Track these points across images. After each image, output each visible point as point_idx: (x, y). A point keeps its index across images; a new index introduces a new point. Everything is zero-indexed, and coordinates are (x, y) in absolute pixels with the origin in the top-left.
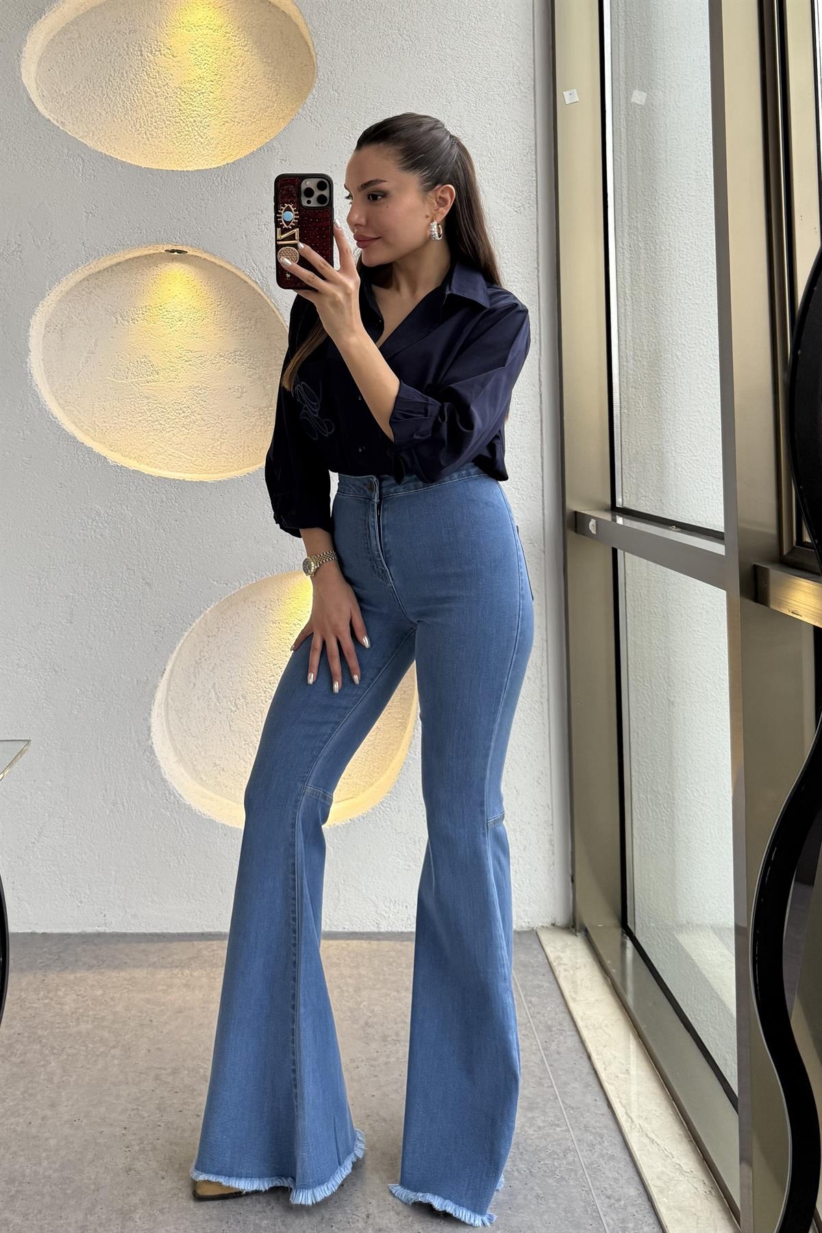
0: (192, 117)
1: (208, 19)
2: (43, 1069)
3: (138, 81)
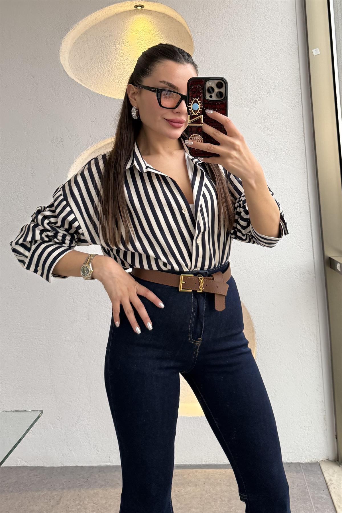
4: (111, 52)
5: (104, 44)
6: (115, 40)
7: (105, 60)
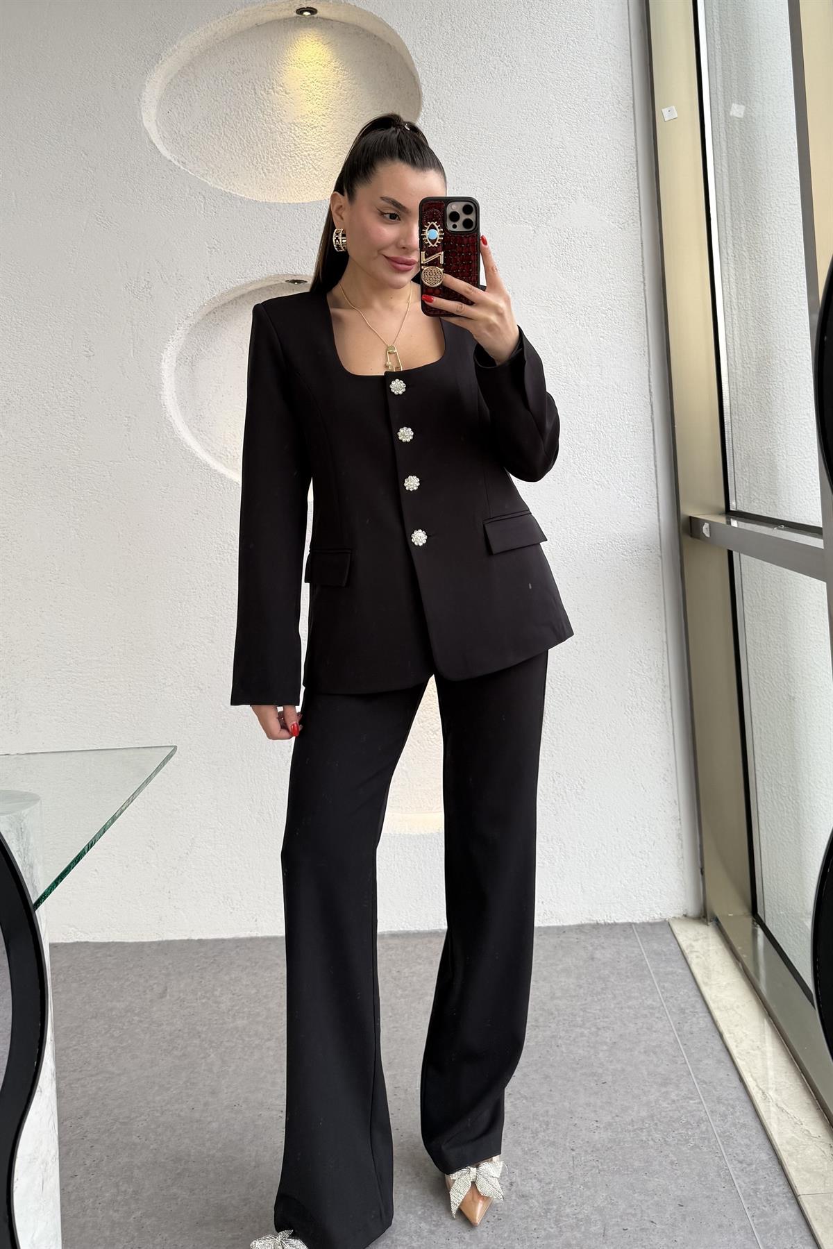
1: (318, 55)
2: (203, 1061)
3: (253, 119)
4: (246, 105)
6: (255, 79)
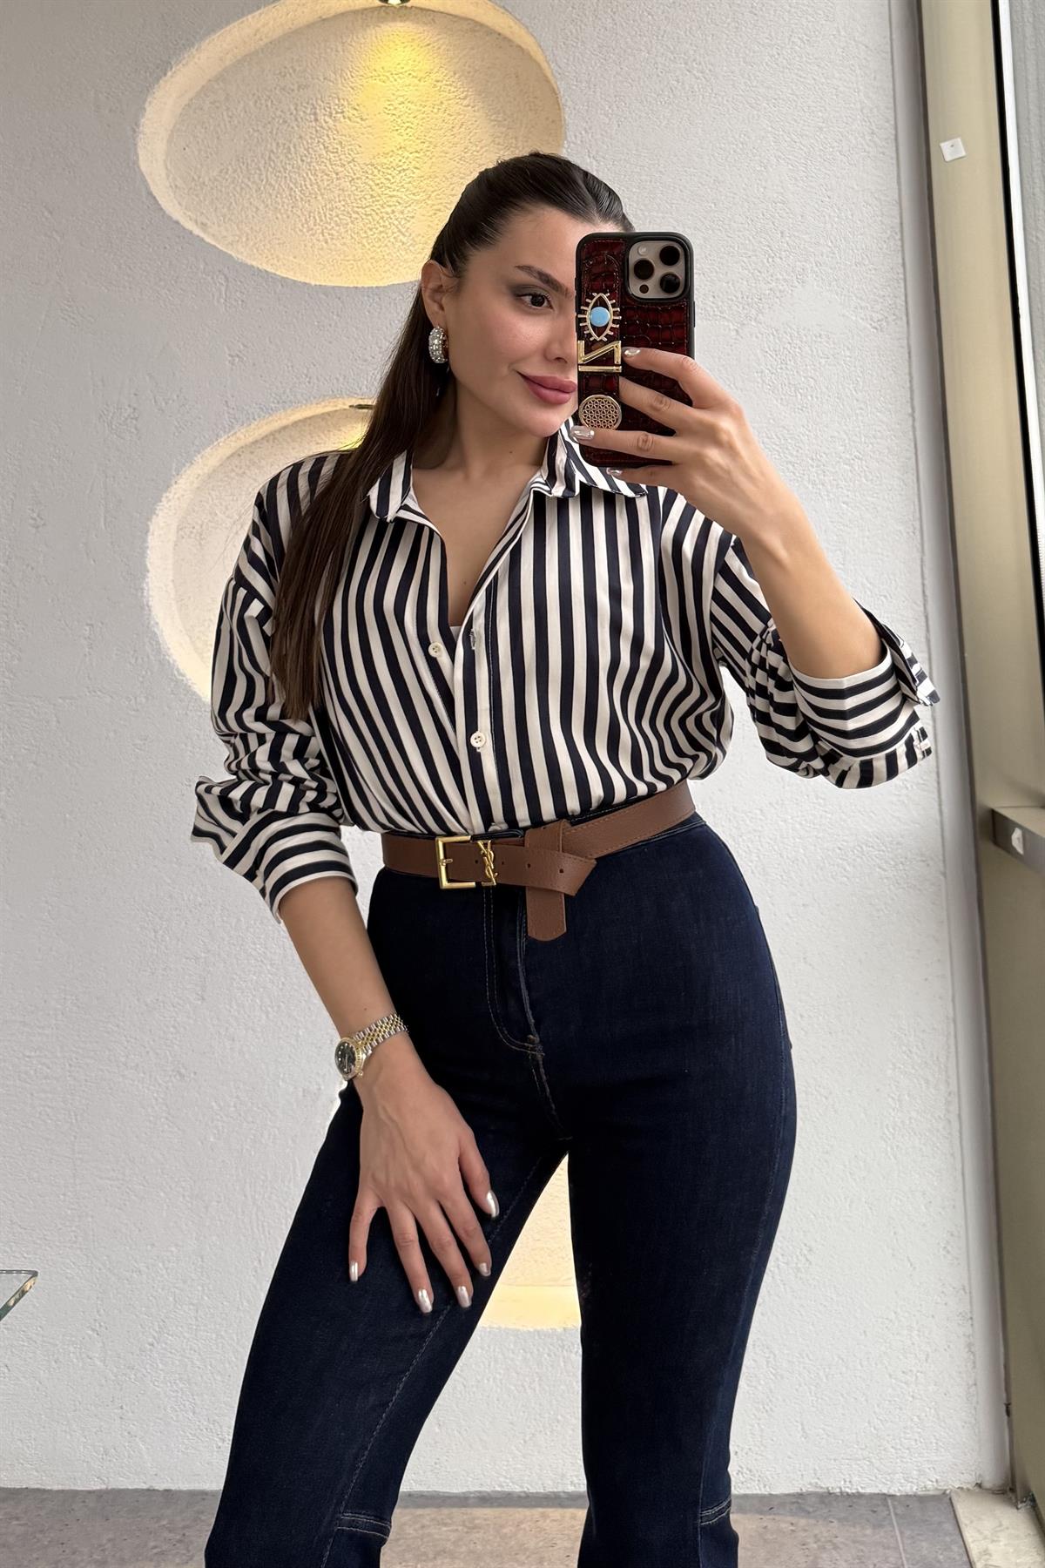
0: (390, 206)
1: (411, 62)
3: (311, 158)
4: (301, 137)
5: (278, 113)
6: (317, 99)
7: (281, 162)
